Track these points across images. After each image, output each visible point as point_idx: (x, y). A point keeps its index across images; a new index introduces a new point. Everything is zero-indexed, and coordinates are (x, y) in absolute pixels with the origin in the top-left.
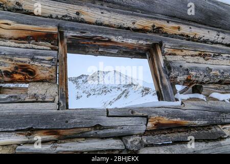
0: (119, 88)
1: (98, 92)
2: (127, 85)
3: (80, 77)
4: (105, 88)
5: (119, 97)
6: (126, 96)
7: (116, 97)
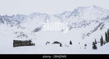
0: (97, 21)
1: (78, 26)
2: (105, 18)
3: (63, 14)
4: (85, 21)
5: (96, 30)
6: (101, 28)
7: (93, 29)
